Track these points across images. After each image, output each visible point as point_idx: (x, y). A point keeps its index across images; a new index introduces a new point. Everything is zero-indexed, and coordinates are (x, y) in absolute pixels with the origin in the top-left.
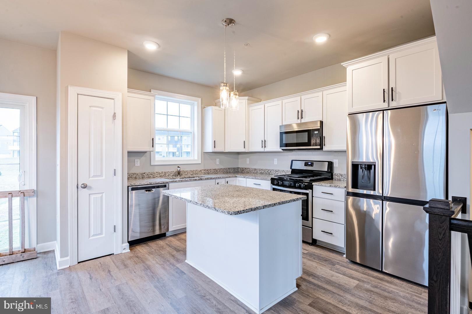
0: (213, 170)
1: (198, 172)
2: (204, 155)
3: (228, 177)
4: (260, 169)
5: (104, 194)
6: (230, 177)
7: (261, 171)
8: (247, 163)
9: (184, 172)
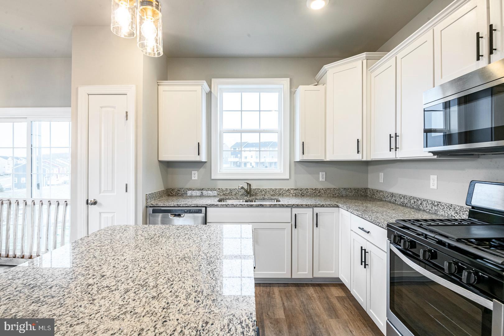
0: (311, 190)
1: (284, 192)
2: (295, 165)
3: (320, 206)
4: (400, 195)
5: (116, 213)
6: (322, 206)
7: (402, 200)
8: (380, 181)
9: (259, 191)
